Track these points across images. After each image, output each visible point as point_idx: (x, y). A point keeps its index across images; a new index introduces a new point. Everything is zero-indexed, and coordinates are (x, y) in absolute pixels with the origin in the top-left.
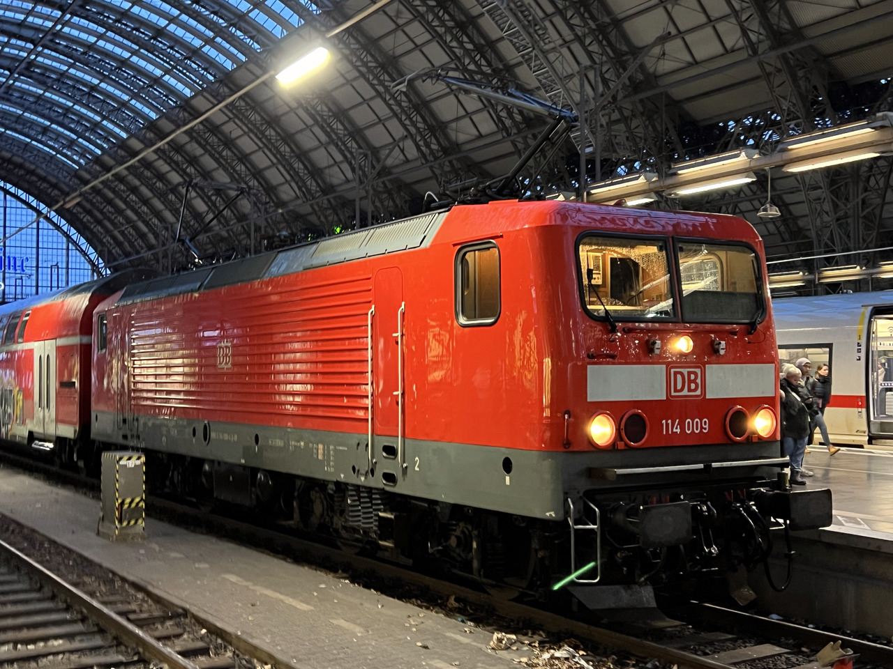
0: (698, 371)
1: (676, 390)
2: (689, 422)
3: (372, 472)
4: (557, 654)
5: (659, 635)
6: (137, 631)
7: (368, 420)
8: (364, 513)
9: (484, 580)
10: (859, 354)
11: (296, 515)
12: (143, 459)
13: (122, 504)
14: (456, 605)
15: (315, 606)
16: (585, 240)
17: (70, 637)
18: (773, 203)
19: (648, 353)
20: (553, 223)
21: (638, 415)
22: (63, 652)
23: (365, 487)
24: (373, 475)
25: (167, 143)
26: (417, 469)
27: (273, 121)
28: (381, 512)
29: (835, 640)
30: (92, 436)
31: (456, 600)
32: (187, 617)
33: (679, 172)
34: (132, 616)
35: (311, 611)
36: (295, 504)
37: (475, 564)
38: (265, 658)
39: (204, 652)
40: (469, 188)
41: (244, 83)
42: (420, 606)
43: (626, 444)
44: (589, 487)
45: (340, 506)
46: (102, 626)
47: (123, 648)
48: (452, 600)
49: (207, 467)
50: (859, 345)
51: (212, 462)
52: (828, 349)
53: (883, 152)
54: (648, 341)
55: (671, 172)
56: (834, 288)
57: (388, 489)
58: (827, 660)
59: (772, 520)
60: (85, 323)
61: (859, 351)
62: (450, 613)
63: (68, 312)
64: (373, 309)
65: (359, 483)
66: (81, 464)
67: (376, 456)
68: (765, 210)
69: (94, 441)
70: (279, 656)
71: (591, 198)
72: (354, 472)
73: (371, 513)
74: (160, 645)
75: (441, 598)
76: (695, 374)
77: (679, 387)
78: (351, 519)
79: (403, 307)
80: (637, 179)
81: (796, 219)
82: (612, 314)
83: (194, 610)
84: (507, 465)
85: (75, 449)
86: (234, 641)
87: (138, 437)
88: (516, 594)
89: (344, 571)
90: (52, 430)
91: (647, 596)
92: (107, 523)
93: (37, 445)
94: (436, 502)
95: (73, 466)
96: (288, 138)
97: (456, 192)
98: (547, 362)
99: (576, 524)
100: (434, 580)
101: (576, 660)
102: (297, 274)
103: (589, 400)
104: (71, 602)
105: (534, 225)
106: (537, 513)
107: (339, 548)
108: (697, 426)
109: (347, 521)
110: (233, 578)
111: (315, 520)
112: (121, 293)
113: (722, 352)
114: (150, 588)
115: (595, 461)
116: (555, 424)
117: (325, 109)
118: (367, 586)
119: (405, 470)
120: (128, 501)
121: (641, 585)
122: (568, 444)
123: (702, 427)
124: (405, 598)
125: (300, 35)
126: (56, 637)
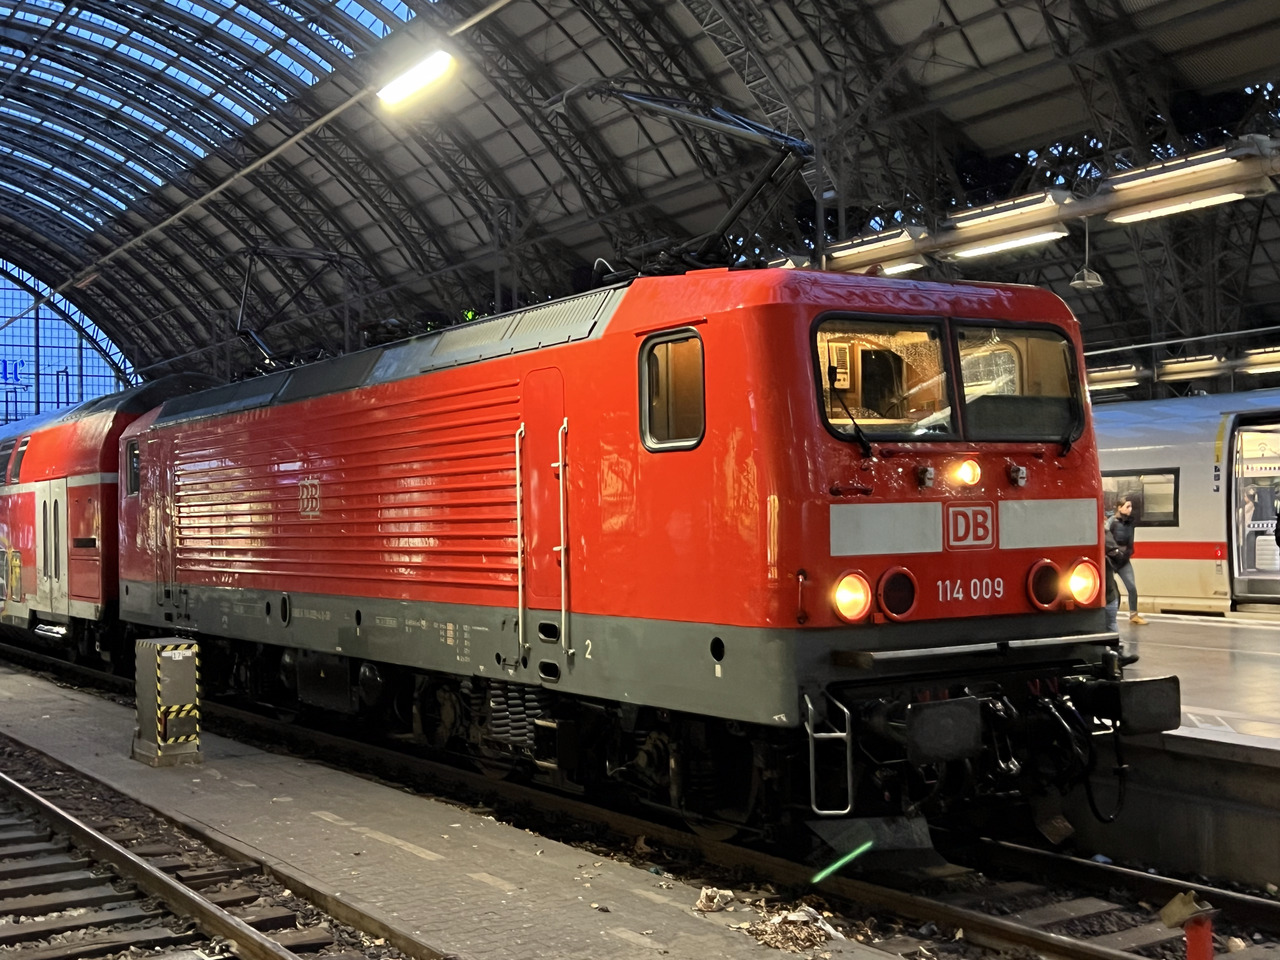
0: (988, 510)
1: (957, 539)
2: (975, 584)
3: (525, 662)
4: (792, 916)
5: (938, 887)
6: (192, 894)
7: (517, 587)
8: (514, 721)
9: (687, 814)
10: (1217, 483)
11: (417, 725)
12: (196, 648)
13: (167, 713)
14: (647, 849)
15: (445, 855)
16: (826, 325)
17: (94, 904)
18: (1094, 267)
19: (917, 486)
20: (779, 301)
21: (904, 576)
22: (86, 926)
23: (515, 684)
24: (525, 666)
25: (222, 193)
26: (588, 656)
27: (374, 159)
28: (538, 719)
29: (1186, 890)
30: (122, 616)
31: (647, 842)
32: (262, 874)
33: (959, 225)
34: (184, 874)
35: (442, 861)
36: (415, 709)
37: (674, 792)
38: (374, 928)
39: (288, 922)
40: (656, 253)
41: (330, 105)
42: (597, 853)
43: (886, 617)
44: (835, 679)
45: (480, 710)
46: (140, 888)
47: (171, 919)
48: (641, 842)
49: (287, 659)
50: (1217, 469)
51: (295, 650)
52: (1172, 477)
53: (1247, 193)
54: (915, 468)
55: (947, 224)
56: (1182, 389)
57: (547, 685)
58: (1176, 919)
59: (1096, 721)
60: (109, 453)
61: (1217, 478)
62: (638, 861)
63: (83, 440)
64: (522, 428)
65: (506, 678)
66: (106, 657)
67: (529, 639)
68: (1082, 278)
69: (125, 623)
70: (395, 926)
71: (834, 265)
72: (499, 663)
73: (523, 720)
74: (224, 913)
75: (626, 840)
76: (985, 515)
77: (961, 533)
78: (495, 729)
79: (565, 425)
80: (898, 235)
81: (1125, 289)
82: (865, 431)
83: (272, 862)
84: (718, 650)
85: (98, 635)
86: (331, 906)
87: (188, 617)
88: (730, 833)
89: (487, 805)
90: (63, 608)
91: (919, 831)
92: (145, 741)
93: (42, 630)
94: (616, 704)
95: (94, 660)
96: (397, 184)
97: (638, 258)
98: (773, 501)
99: (816, 731)
100: (617, 815)
101: (819, 924)
102: (412, 379)
103: (833, 553)
104: (97, 855)
105: (751, 305)
106: (761, 718)
107: (479, 771)
108: (988, 589)
109: (489, 732)
110: (328, 817)
111: (443, 732)
112: (159, 410)
113: (1022, 483)
114: (209, 833)
115: (842, 643)
116: (785, 590)
117: (448, 140)
118: (520, 825)
119: (571, 658)
120: (175, 708)
121: (909, 816)
122: (803, 617)
123: (994, 591)
124: (574, 841)
125: (411, 35)
126: (75, 905)
